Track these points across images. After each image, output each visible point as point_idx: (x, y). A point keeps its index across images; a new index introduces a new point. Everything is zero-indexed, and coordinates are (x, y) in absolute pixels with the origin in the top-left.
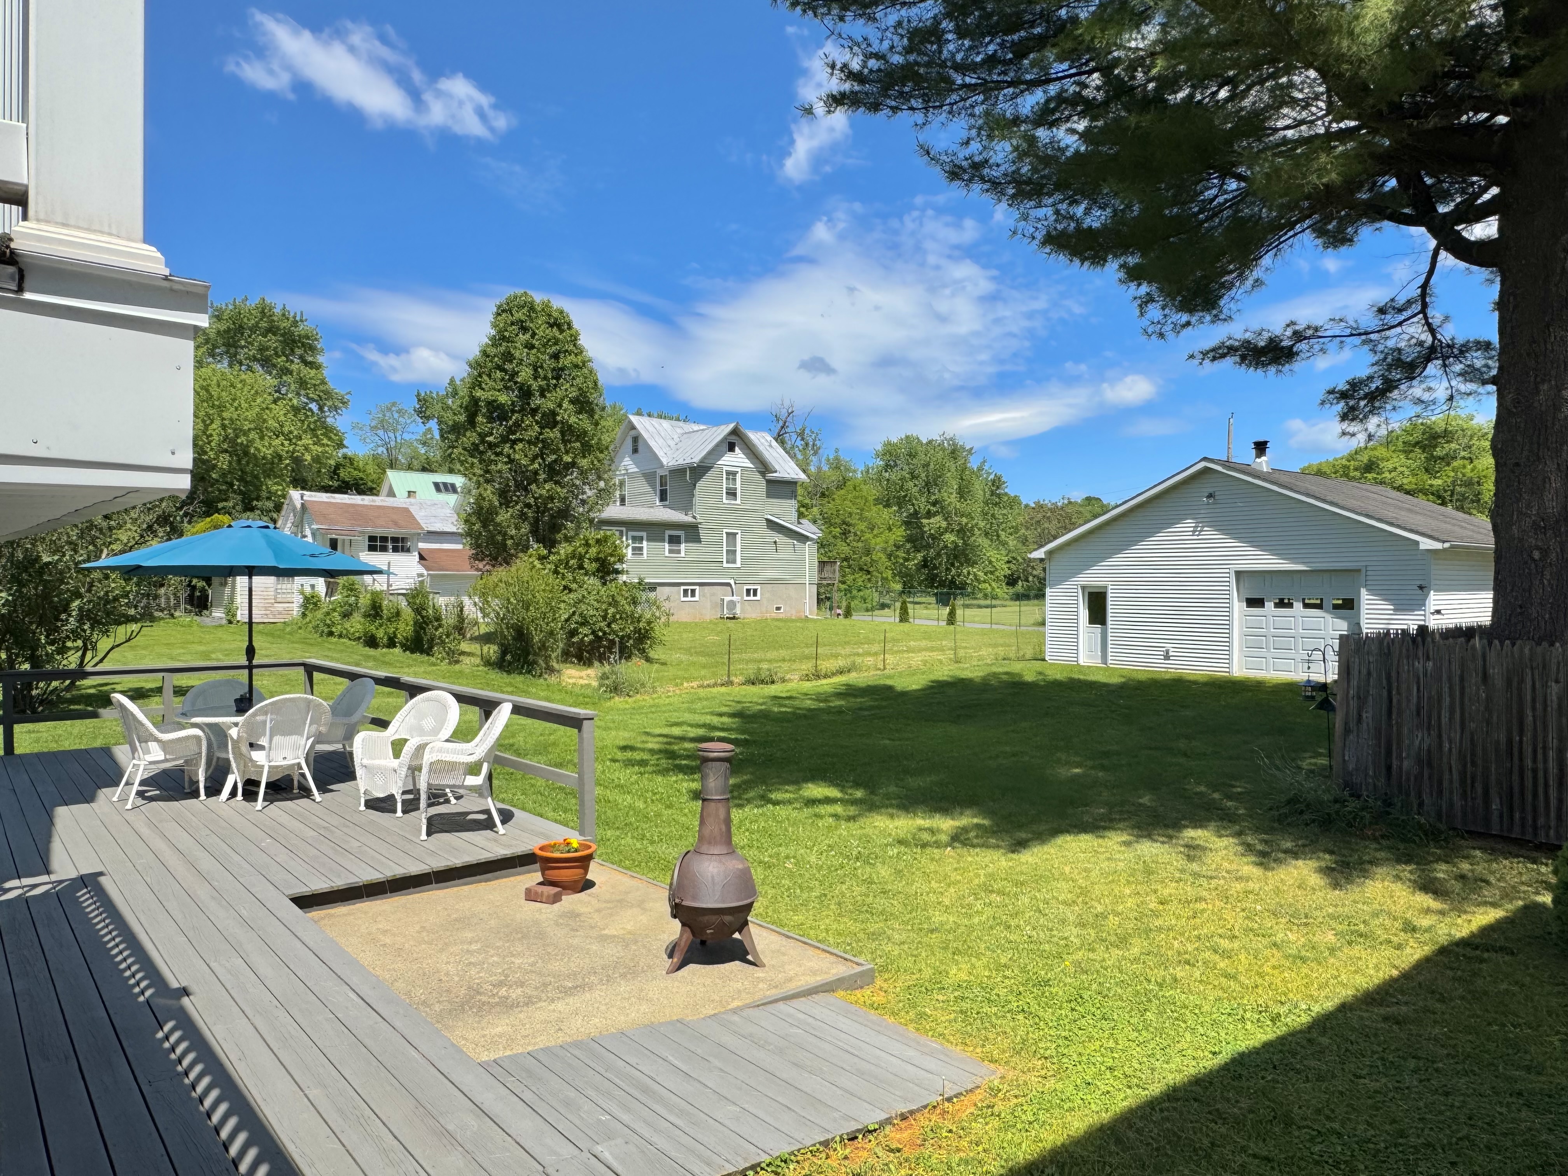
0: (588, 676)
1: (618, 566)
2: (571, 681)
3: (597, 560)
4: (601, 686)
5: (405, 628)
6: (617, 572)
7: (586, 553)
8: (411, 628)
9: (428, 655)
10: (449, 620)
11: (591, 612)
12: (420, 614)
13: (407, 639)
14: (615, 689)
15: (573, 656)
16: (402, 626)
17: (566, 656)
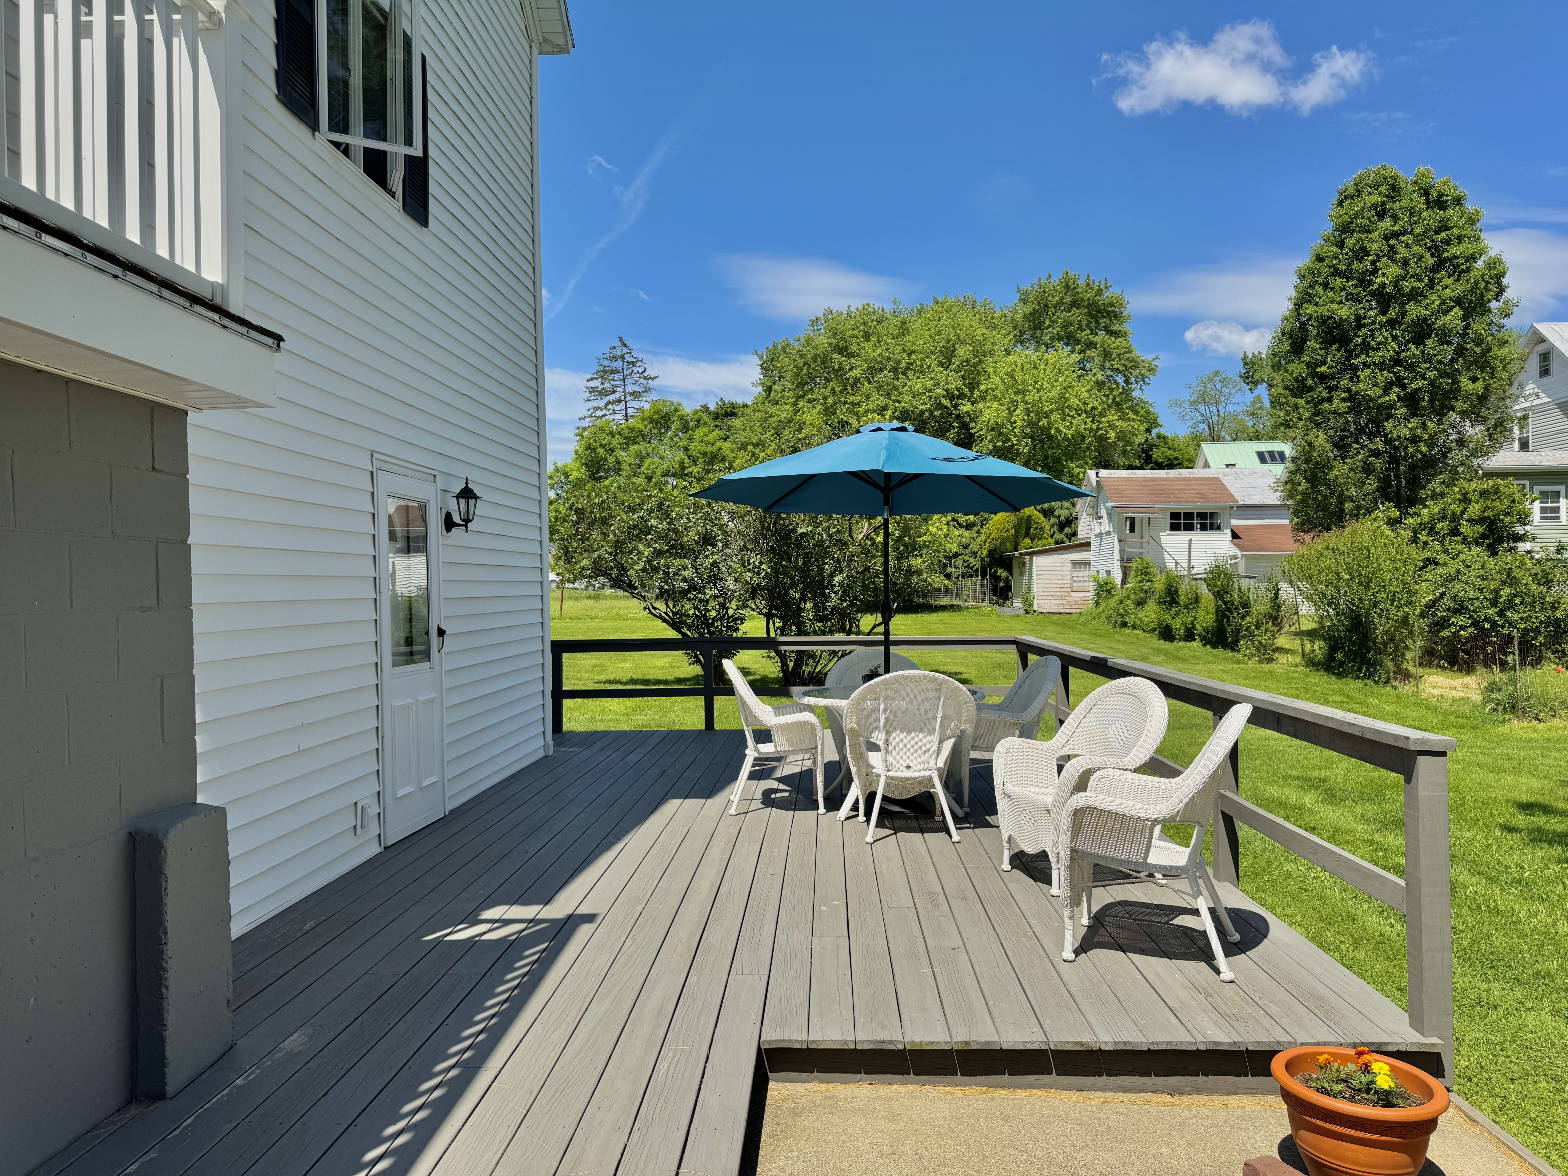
0: (1466, 686)
1: (1519, 530)
2: (1436, 692)
3: (1481, 521)
4: (1486, 701)
5: (1205, 618)
6: (1518, 538)
7: (1463, 513)
8: (1212, 617)
9: (1233, 650)
10: (1260, 607)
11: (1471, 594)
12: (1222, 598)
13: (1206, 630)
14: (1513, 707)
15: (1441, 657)
16: (1201, 614)
17: (1429, 658)
